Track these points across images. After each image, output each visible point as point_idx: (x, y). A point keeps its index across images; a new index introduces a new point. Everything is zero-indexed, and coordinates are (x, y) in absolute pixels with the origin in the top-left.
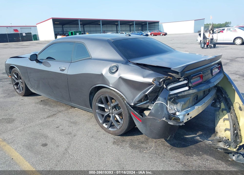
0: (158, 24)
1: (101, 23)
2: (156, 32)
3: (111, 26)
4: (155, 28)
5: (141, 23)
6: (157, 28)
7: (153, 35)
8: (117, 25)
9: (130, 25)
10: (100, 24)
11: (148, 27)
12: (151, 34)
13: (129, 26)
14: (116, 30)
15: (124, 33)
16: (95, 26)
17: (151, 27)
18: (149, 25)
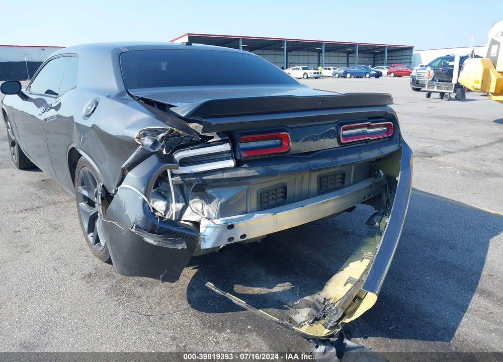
0: (411, 52)
1: (285, 47)
2: (400, 68)
3: (307, 53)
4: (403, 61)
5: (372, 49)
6: (408, 61)
7: (392, 75)
8: (320, 52)
9: (349, 53)
10: (283, 49)
11: (386, 58)
12: (389, 73)
13: (346, 55)
14: (317, 61)
15: (332, 69)
16: (273, 52)
17: (393, 58)
18: (390, 54)
